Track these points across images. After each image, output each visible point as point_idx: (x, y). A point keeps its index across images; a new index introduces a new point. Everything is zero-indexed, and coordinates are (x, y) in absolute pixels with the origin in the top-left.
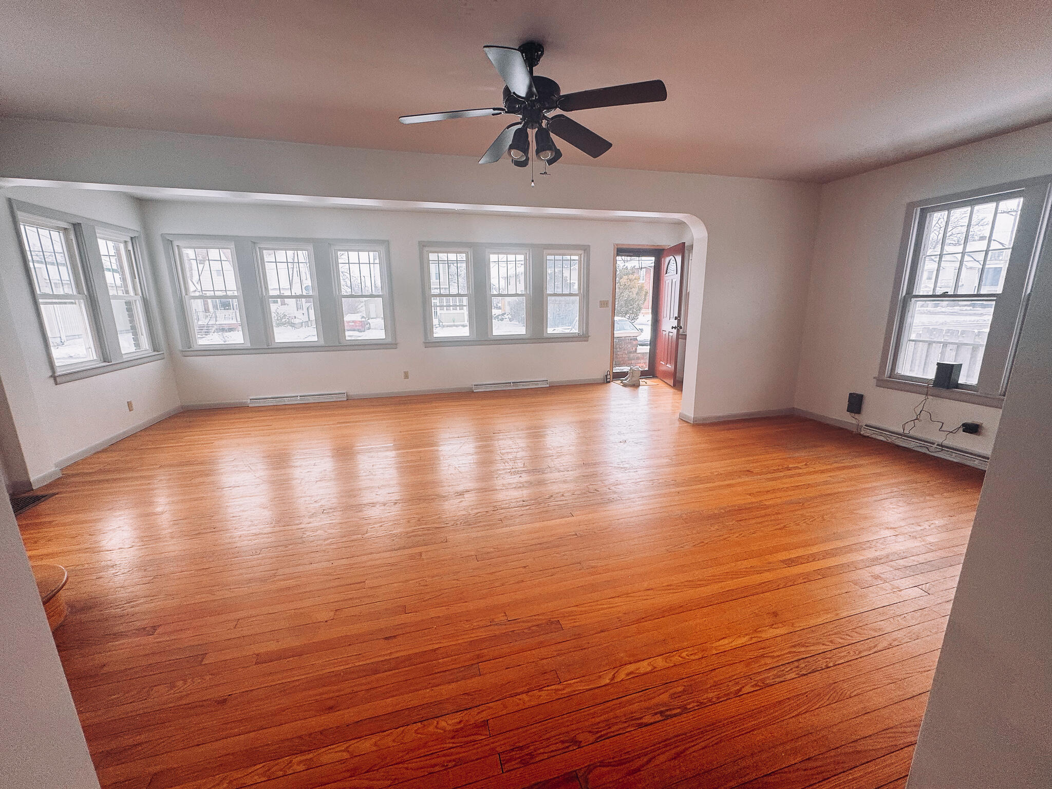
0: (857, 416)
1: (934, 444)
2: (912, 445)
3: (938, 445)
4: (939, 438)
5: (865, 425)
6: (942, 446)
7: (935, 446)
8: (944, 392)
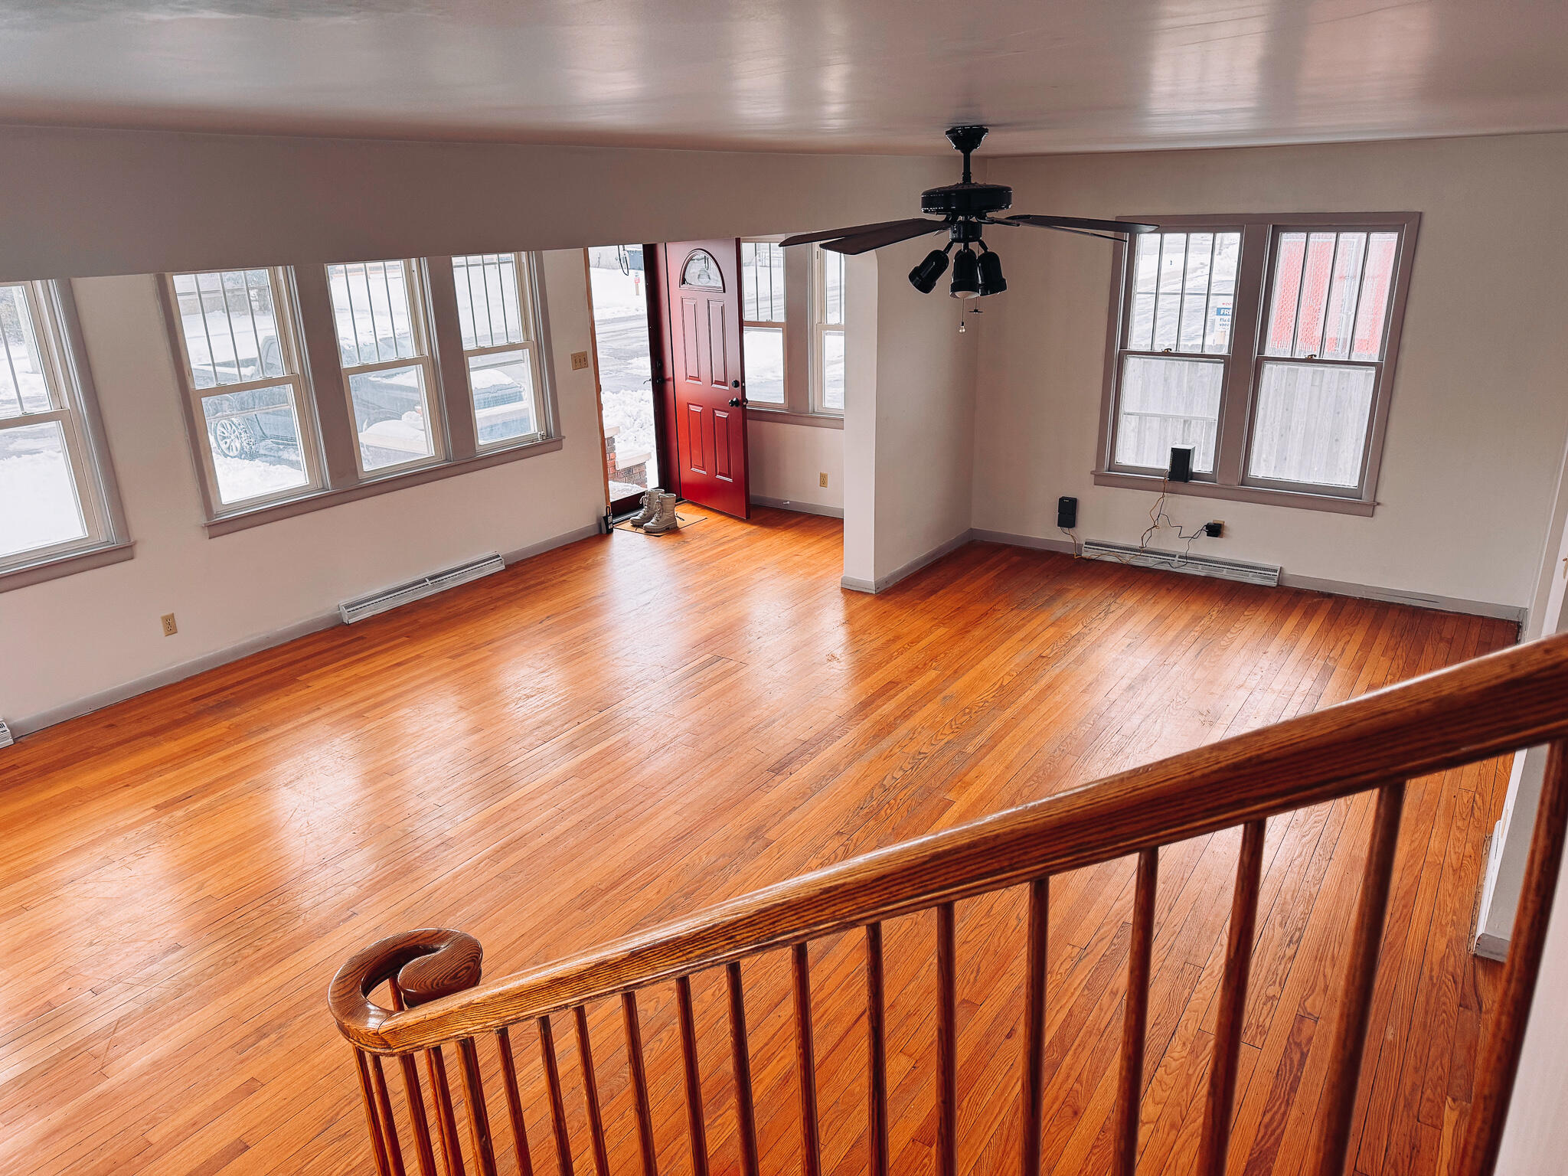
0: (1071, 531)
1: (1174, 556)
2: (1150, 562)
3: (1180, 557)
4: (1180, 547)
5: (1086, 543)
6: (1186, 558)
7: (1177, 559)
8: (1180, 485)
